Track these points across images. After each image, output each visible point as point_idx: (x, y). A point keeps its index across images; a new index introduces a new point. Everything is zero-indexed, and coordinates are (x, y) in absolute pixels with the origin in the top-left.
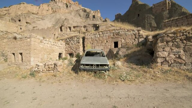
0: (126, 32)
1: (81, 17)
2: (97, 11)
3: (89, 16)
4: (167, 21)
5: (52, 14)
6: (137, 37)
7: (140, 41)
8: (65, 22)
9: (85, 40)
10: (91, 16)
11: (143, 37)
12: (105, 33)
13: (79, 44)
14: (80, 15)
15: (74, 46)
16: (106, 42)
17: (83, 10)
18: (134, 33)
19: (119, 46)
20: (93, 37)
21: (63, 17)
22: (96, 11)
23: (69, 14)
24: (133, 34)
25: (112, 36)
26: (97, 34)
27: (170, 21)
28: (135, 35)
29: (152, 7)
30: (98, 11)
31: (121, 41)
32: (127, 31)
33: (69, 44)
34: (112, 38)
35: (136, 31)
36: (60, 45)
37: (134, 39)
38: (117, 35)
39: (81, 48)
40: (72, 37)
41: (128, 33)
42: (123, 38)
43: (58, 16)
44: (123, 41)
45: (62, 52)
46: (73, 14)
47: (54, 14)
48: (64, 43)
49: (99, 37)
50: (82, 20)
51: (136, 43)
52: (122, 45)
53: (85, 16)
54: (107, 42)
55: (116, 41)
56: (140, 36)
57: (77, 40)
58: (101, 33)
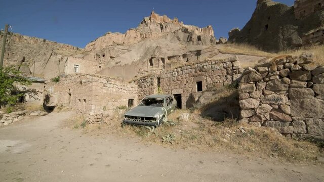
0: (213, 66)
1: (180, 41)
2: (208, 27)
3: (191, 38)
4: (313, 34)
5: (140, 41)
6: (230, 72)
7: (234, 79)
8: (156, 51)
9: (161, 80)
10: (195, 37)
11: (239, 72)
12: (184, 69)
13: (153, 87)
14: (179, 39)
15: (147, 89)
16: (185, 83)
17: (183, 30)
18: (225, 66)
19: (204, 88)
20: (169, 75)
21: (154, 45)
22: (206, 27)
23: (164, 39)
24: (224, 67)
25: (194, 73)
26: (174, 71)
27: (318, 31)
28: (227, 70)
29: (293, 7)
30: (210, 26)
31: (206, 80)
32: (214, 63)
33: (141, 88)
34: (194, 76)
35: (228, 63)
36: (131, 89)
37: (226, 76)
38: (200, 71)
39: (155, 91)
40: (145, 77)
41: (216, 66)
42: (209, 76)
43: (148, 43)
44: (209, 79)
45: (134, 97)
46: (169, 38)
47: (142, 42)
48: (137, 86)
49: (176, 75)
50: (180, 45)
51: (228, 82)
52: (207, 86)
53: (186, 39)
54: (187, 82)
55: (199, 80)
56: (234, 70)
57: (151, 81)
58: (179, 69)
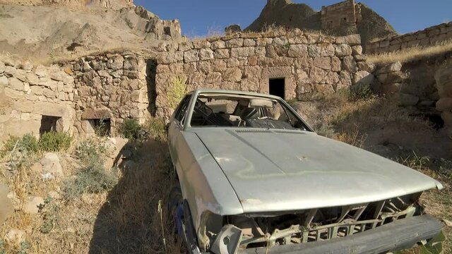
0: (313, 48)
1: (132, 28)
2: (173, 21)
3: (153, 27)
5: (39, 5)
6: (349, 64)
7: (358, 79)
9: (160, 67)
11: (365, 68)
12: (235, 45)
13: (134, 83)
14: (129, 23)
16: (239, 78)
17: (138, 11)
18: (339, 51)
19: (290, 93)
20: (190, 56)
21: (79, 22)
22: (171, 21)
23: (98, 17)
24: (336, 54)
25: (263, 57)
26: (204, 47)
28: (342, 60)
29: (320, 13)
30: (176, 21)
31: (296, 77)
32: (314, 41)
34: (264, 64)
35: (346, 46)
37: (339, 73)
38: (280, 55)
39: (141, 95)
41: (319, 48)
42: (303, 67)
43: (61, 16)
44: (303, 76)
48: (71, 79)
49: (212, 56)
51: (344, 84)
52: (297, 90)
54: (244, 77)
55: (276, 74)
56: (357, 61)
57: (127, 65)
58: (221, 44)
